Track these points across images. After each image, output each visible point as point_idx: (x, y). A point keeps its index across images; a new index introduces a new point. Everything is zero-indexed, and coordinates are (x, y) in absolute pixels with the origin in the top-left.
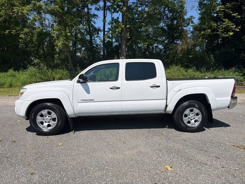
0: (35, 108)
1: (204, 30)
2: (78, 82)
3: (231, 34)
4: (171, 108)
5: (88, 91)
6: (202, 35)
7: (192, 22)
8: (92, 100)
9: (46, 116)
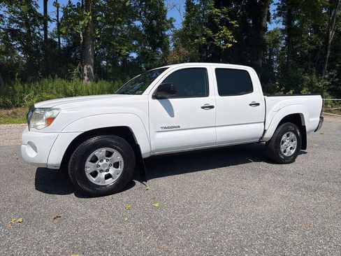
0: (82, 147)
1: (197, 38)
2: (155, 97)
3: (230, 45)
4: (269, 134)
5: (171, 113)
6: (195, 44)
7: (172, 26)
8: (177, 128)
9: (102, 161)
